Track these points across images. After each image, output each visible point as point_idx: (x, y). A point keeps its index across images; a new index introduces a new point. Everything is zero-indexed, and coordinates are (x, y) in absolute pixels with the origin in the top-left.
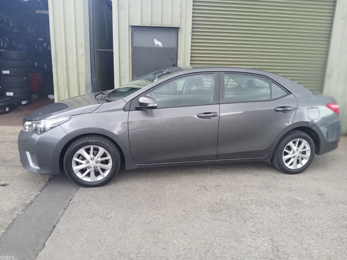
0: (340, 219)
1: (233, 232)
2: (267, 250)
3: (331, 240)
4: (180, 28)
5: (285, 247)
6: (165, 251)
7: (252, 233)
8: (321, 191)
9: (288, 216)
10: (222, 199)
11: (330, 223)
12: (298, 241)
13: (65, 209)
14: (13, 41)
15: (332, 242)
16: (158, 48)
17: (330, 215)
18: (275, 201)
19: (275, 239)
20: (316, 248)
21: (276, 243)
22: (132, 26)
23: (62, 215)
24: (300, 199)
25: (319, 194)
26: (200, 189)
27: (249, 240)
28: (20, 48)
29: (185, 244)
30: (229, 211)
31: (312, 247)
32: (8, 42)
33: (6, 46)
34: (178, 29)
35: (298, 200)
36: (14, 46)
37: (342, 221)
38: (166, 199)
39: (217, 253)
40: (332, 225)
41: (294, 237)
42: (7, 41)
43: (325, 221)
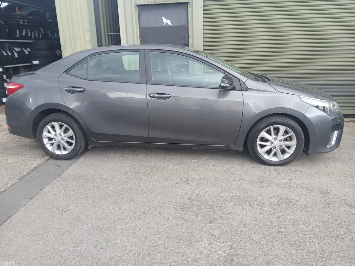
0: (333, 226)
1: (189, 234)
2: (218, 259)
3: (307, 252)
4: (189, 2)
5: (243, 256)
6: (102, 250)
7: (212, 237)
8: (328, 188)
9: (267, 218)
10: (199, 194)
11: (318, 230)
12: (263, 250)
13: (31, 199)
14: (48, 32)
15: (306, 255)
16: (167, 27)
17: (323, 220)
18: (261, 200)
19: (236, 246)
20: (281, 261)
21: (234, 252)
22: (138, 6)
23: (25, 205)
24: (294, 198)
25: (322, 193)
26: (181, 182)
27: (203, 245)
28: (56, 38)
29: (128, 244)
30: (199, 208)
31: (277, 260)
32: (43, 32)
33: (41, 36)
34: (187, 3)
35: (291, 199)
36: (50, 36)
37: (335, 228)
38: (137, 192)
39: (157, 258)
40: (319, 233)
41: (261, 245)
42: (41, 32)
43: (312, 227)
